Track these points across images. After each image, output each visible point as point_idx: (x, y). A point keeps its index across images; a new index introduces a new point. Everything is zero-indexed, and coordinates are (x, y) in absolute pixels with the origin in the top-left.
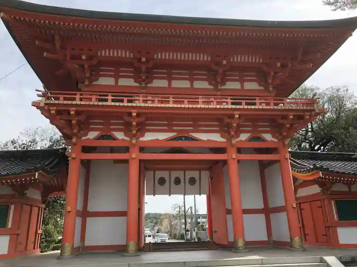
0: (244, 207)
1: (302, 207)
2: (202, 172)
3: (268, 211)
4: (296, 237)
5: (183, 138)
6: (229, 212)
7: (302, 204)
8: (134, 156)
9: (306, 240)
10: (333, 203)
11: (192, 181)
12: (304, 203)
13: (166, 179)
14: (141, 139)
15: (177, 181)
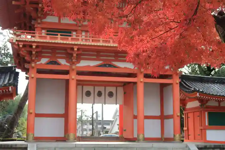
0: (146, 115)
1: (189, 116)
2: (118, 88)
3: (163, 117)
4: (177, 134)
5: (107, 66)
6: (135, 117)
7: (189, 114)
8: (73, 77)
9: (188, 139)
10: (206, 113)
11: (111, 94)
12: (190, 113)
13: (91, 92)
14: (78, 65)
15: (100, 94)
